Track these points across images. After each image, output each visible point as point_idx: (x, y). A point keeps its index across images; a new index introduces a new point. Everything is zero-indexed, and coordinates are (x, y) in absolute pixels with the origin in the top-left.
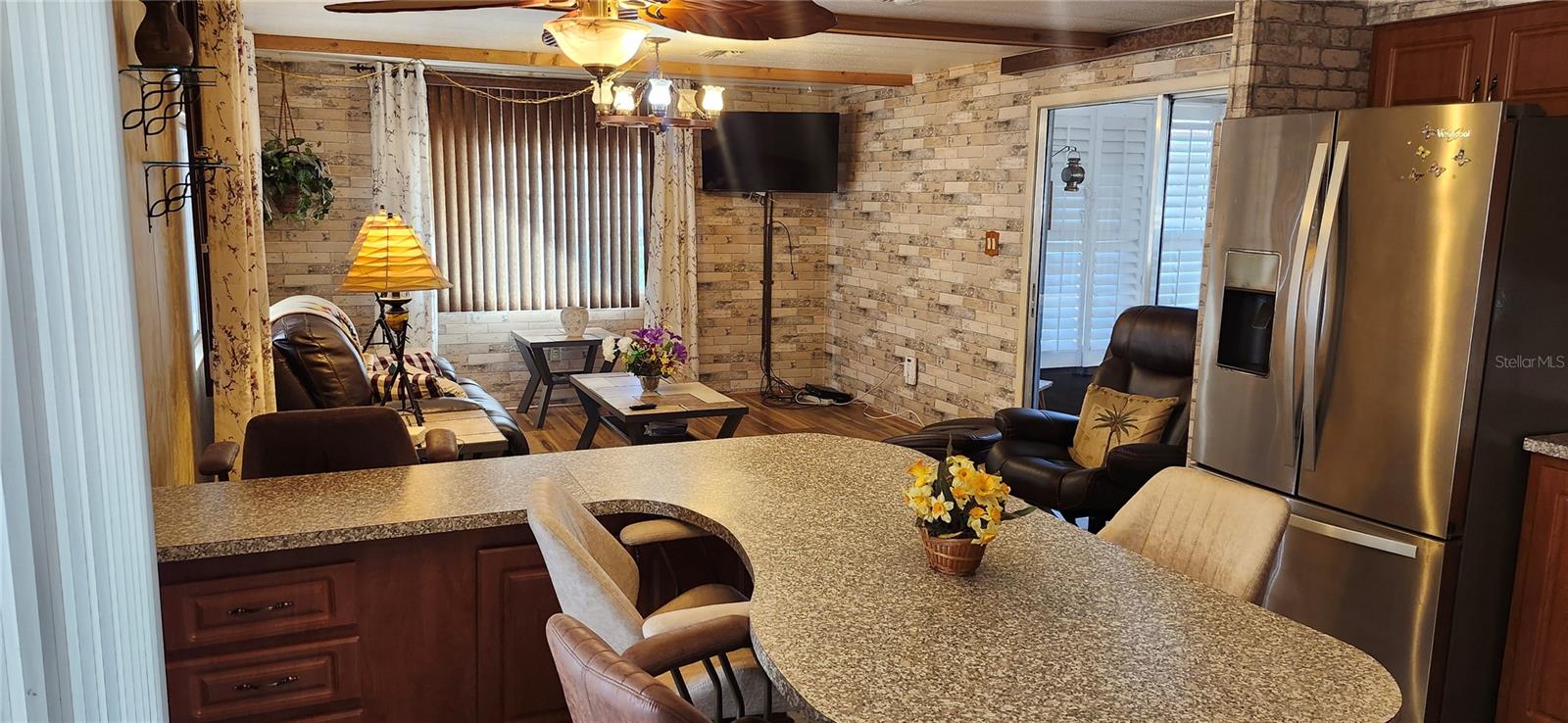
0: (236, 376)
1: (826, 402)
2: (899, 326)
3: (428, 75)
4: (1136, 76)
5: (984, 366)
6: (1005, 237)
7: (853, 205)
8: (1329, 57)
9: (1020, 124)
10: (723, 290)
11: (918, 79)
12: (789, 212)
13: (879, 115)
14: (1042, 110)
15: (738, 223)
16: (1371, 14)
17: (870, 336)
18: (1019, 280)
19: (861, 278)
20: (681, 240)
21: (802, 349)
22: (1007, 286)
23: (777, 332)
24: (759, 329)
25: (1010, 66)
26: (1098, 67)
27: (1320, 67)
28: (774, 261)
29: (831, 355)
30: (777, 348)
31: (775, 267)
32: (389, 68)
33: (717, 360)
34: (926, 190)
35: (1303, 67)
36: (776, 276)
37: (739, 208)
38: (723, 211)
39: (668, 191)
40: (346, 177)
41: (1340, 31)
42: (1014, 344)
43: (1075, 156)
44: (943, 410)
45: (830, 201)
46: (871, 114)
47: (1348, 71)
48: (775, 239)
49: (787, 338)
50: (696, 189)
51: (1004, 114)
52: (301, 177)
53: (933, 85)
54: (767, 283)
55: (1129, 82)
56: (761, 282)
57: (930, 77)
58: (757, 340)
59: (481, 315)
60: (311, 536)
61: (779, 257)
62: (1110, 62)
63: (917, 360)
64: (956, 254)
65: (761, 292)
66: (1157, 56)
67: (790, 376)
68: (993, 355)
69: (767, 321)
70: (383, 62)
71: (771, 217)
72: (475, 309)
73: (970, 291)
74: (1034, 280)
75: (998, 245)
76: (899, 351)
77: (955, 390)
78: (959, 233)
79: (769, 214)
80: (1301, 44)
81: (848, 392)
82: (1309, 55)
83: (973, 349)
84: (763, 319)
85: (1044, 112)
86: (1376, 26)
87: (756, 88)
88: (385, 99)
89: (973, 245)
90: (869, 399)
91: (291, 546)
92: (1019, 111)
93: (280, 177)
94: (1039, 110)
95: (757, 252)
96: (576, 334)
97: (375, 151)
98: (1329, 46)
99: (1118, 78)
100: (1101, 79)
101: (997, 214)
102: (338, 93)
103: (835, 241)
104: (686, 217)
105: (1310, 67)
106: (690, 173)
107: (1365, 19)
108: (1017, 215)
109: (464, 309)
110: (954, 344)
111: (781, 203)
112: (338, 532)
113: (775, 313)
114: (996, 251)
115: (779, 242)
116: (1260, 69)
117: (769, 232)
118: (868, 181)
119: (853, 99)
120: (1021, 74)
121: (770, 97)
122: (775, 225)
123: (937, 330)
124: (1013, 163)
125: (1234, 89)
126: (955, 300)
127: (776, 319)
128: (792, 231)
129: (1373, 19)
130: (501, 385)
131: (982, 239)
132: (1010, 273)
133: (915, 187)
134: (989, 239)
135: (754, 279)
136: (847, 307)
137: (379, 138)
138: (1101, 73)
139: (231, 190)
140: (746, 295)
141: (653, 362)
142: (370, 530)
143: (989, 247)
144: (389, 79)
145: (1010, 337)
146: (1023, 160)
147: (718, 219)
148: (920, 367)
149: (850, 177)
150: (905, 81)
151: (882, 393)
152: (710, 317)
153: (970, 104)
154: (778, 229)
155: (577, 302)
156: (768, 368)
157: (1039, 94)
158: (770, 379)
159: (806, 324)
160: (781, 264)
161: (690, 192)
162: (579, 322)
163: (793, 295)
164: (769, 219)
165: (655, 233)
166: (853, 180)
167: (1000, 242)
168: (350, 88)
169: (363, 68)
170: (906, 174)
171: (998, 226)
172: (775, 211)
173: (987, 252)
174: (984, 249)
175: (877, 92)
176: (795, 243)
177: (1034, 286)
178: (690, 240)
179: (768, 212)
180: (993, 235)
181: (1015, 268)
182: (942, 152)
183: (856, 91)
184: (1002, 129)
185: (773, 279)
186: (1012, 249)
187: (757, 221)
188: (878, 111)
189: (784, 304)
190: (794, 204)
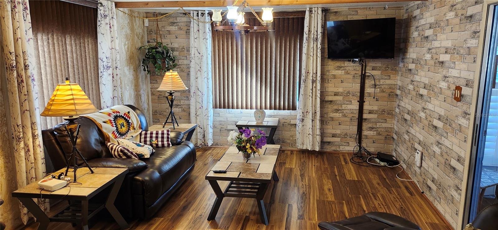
1: (382, 164)
2: (418, 132)
5: (449, 168)
6: (465, 91)
7: (406, 65)
9: (477, 17)
10: (338, 104)
12: (374, 67)
13: (418, 17)
15: (347, 73)
17: (407, 134)
18: (469, 119)
19: (407, 104)
20: (314, 82)
21: (379, 134)
22: (463, 121)
23: (365, 126)
24: (356, 124)
28: (366, 92)
30: (365, 133)
31: (366, 94)
32: (195, 13)
33: (334, 136)
34: (432, 58)
36: (367, 99)
37: (348, 66)
38: (339, 68)
39: (308, 58)
42: (464, 160)
44: (430, 186)
45: (399, 63)
46: (415, 17)
48: (367, 81)
49: (371, 129)
50: (323, 58)
51: (470, 11)
54: (362, 102)
56: (358, 101)
58: (355, 129)
59: (231, 110)
61: (368, 90)
63: (422, 153)
64: (441, 97)
65: (358, 106)
67: (371, 147)
68: (454, 163)
69: (361, 120)
70: (193, 11)
71: (365, 70)
73: (447, 121)
74: (478, 122)
75: (461, 96)
76: (417, 146)
77: (436, 177)
78: (444, 85)
79: (364, 69)
83: (445, 156)
84: (358, 119)
85: (492, 7)
87: (360, 8)
88: (194, 26)
89: (449, 93)
90: (405, 166)
95: (356, 87)
97: (191, 46)
101: (462, 76)
102: (183, 24)
103: (399, 83)
108: (471, 77)
111: (371, 64)
113: (365, 116)
114: (459, 99)
115: (369, 83)
117: (363, 78)
118: (412, 53)
119: (409, 10)
121: (367, 12)
122: (367, 74)
123: (431, 139)
124: (472, 43)
126: (440, 125)
127: (366, 119)
128: (376, 77)
131: (454, 90)
132: (465, 114)
133: (428, 57)
134: (456, 91)
135: (354, 100)
136: (400, 117)
137: (192, 41)
140: (350, 107)
143: (456, 96)
144: (195, 17)
145: (462, 155)
146: (477, 41)
147: (337, 71)
148: (423, 158)
149: (403, 51)
151: (409, 165)
154: (369, 76)
156: (360, 142)
158: (360, 147)
159: (382, 122)
160: (369, 93)
161: (319, 60)
163: (375, 108)
164: (364, 71)
166: (407, 52)
167: (462, 93)
169: (186, 14)
170: (425, 50)
171: (462, 83)
172: (368, 68)
174: (454, 97)
175: (418, 5)
176: (377, 83)
177: (477, 126)
178: (318, 82)
179: (364, 68)
180: (458, 88)
181: (468, 111)
182: (441, 36)
183: (411, 5)
184: (468, 21)
185: (365, 100)
186: (468, 99)
187: (357, 72)
188: (417, 15)
189: (370, 112)
190: (378, 63)
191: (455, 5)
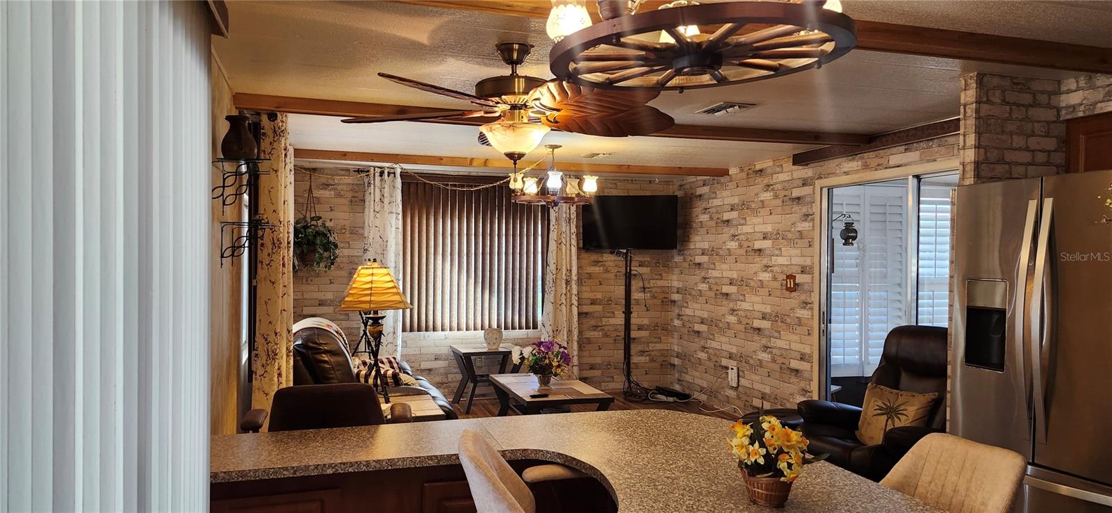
0: (268, 368)
1: (671, 399)
2: (723, 344)
3: (404, 175)
4: (891, 163)
5: (788, 372)
6: (800, 279)
7: (689, 258)
8: (1033, 142)
9: (808, 199)
10: (597, 318)
11: (733, 171)
12: (642, 262)
13: (706, 196)
14: (824, 189)
15: (607, 271)
16: (1063, 112)
17: (703, 351)
18: (812, 309)
19: (695, 310)
20: (568, 282)
21: (652, 360)
22: (803, 313)
23: (634, 349)
24: (622, 346)
25: (798, 160)
26: (862, 158)
27: (1027, 149)
28: (632, 298)
29: (674, 365)
30: (635, 359)
31: (633, 302)
32: (378, 170)
33: (592, 367)
34: (741, 246)
35: (1016, 149)
36: (634, 308)
37: (607, 261)
38: (596, 263)
39: (559, 249)
40: (347, 242)
41: (1040, 124)
42: (811, 356)
43: (849, 220)
44: (758, 406)
45: (672, 256)
46: (700, 196)
47: (1049, 152)
48: (633, 282)
49: (642, 353)
50: (579, 249)
51: (796, 193)
52: (318, 242)
53: (744, 175)
54: (628, 313)
55: (886, 168)
56: (623, 312)
57: (742, 170)
58: (620, 354)
59: (431, 333)
60: (312, 468)
61: (636, 295)
62: (872, 154)
63: (738, 368)
64: (764, 292)
65: (623, 319)
66: (906, 150)
67: (645, 380)
68: (795, 364)
69: (628, 341)
70: (374, 167)
71: (630, 267)
72: (427, 330)
73: (776, 318)
74: (824, 308)
75: (796, 284)
76: (724, 362)
77: (768, 391)
78: (766, 276)
79: (628, 265)
80: (1011, 134)
81: (687, 392)
82: (1018, 141)
83: (780, 360)
84: (625, 338)
85: (825, 191)
86: (1068, 121)
87: (619, 180)
88: (374, 191)
89: (777, 285)
90: (703, 398)
91: (298, 474)
92: (806, 190)
93: (305, 241)
94: (821, 188)
95: (620, 291)
96: (494, 347)
97: (366, 224)
98: (1033, 134)
99: (879, 165)
100: (866, 167)
101: (793, 262)
102: (345, 188)
103: (676, 284)
104: (571, 266)
105: (1020, 149)
106: (574, 237)
107: (1059, 115)
108: (808, 262)
109: (419, 330)
110: (765, 356)
111: (637, 257)
112: (330, 466)
113: (634, 334)
114: (795, 288)
115: (636, 285)
116: (982, 151)
117: (629, 277)
118: (699, 242)
119: (687, 186)
120: (807, 165)
121: (630, 186)
122: (633, 272)
123: (753, 346)
124: (804, 226)
125: (963, 165)
126: (765, 324)
127: (634, 339)
128: (645, 277)
129: (1064, 115)
130: (442, 384)
131: (784, 280)
132: (805, 304)
133: (733, 245)
134: (788, 280)
135: (619, 310)
136: (685, 331)
137: (370, 217)
138: (866, 162)
139: (274, 243)
140: (612, 321)
141: (546, 364)
142: (352, 464)
143: (789, 286)
144: (378, 178)
145: (807, 350)
146: (811, 224)
147: (593, 268)
148: (741, 374)
149: (686, 239)
150: (724, 172)
151: (712, 393)
152: (587, 336)
153: (771, 187)
154: (635, 275)
155: (495, 325)
156: (628, 374)
157: (821, 178)
158: (630, 382)
159: (656, 343)
160: (637, 300)
161: (574, 250)
162: (496, 339)
163: (646, 321)
164: (628, 268)
165: (549, 278)
166: (688, 241)
167: (797, 281)
168: (352, 184)
169: (362, 171)
170: (726, 237)
171: (794, 270)
172: (633, 263)
173: (787, 289)
174: (784, 288)
175: (704, 181)
176: (647, 285)
177: (824, 314)
178: (573, 282)
179: (628, 263)
180: (791, 277)
181: (809, 300)
182: (752, 220)
183: (690, 180)
184: (795, 203)
185: (632, 310)
186: (806, 287)
187: (620, 270)
188: (705, 194)
189: (640, 328)
190: (646, 258)
191: (772, 185)
